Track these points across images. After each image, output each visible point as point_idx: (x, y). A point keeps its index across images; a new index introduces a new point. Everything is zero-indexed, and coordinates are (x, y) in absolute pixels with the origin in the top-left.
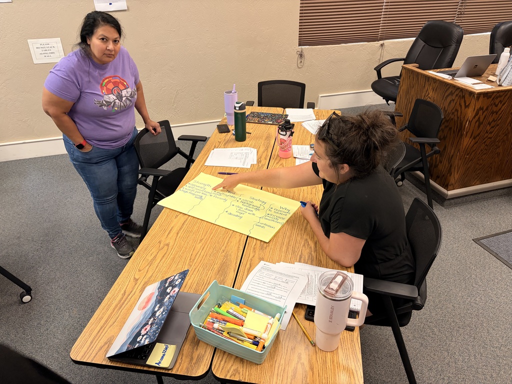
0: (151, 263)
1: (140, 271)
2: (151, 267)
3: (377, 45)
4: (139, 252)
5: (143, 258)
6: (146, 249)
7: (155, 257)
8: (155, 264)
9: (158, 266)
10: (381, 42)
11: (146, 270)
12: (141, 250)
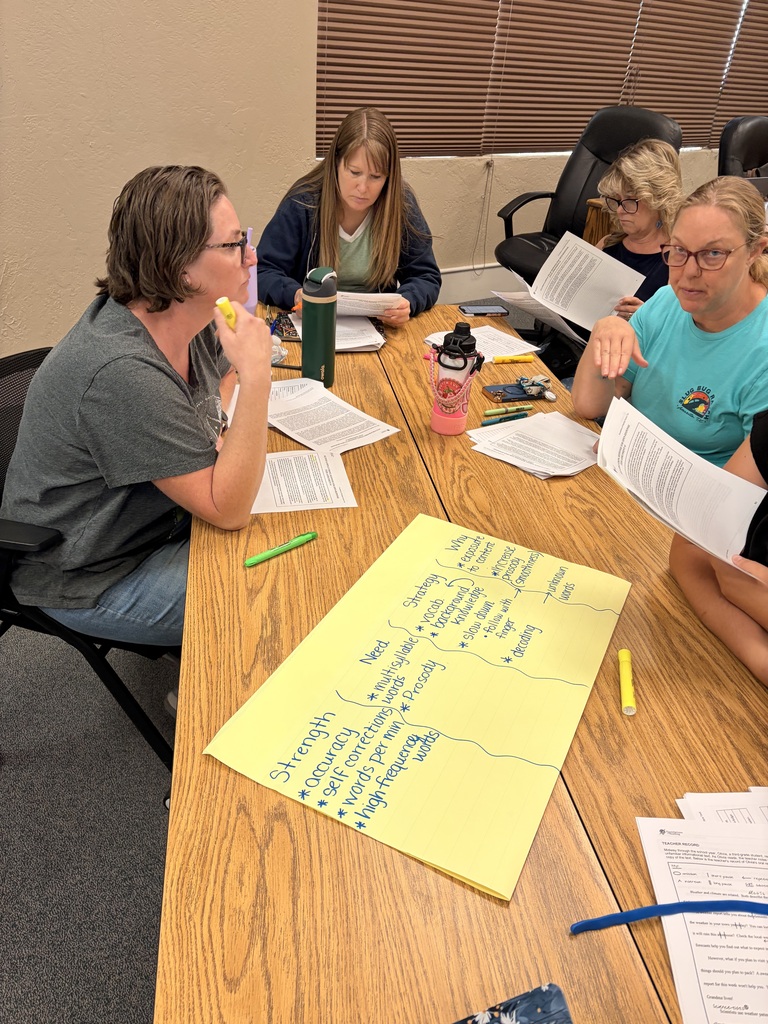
0: (259, 928)
1: (232, 984)
2: (272, 948)
3: (478, 164)
4: (181, 881)
5: (217, 910)
6: (203, 859)
7: (261, 888)
8: (280, 924)
9: (296, 936)
10: (487, 157)
11: (259, 972)
12: (184, 868)
